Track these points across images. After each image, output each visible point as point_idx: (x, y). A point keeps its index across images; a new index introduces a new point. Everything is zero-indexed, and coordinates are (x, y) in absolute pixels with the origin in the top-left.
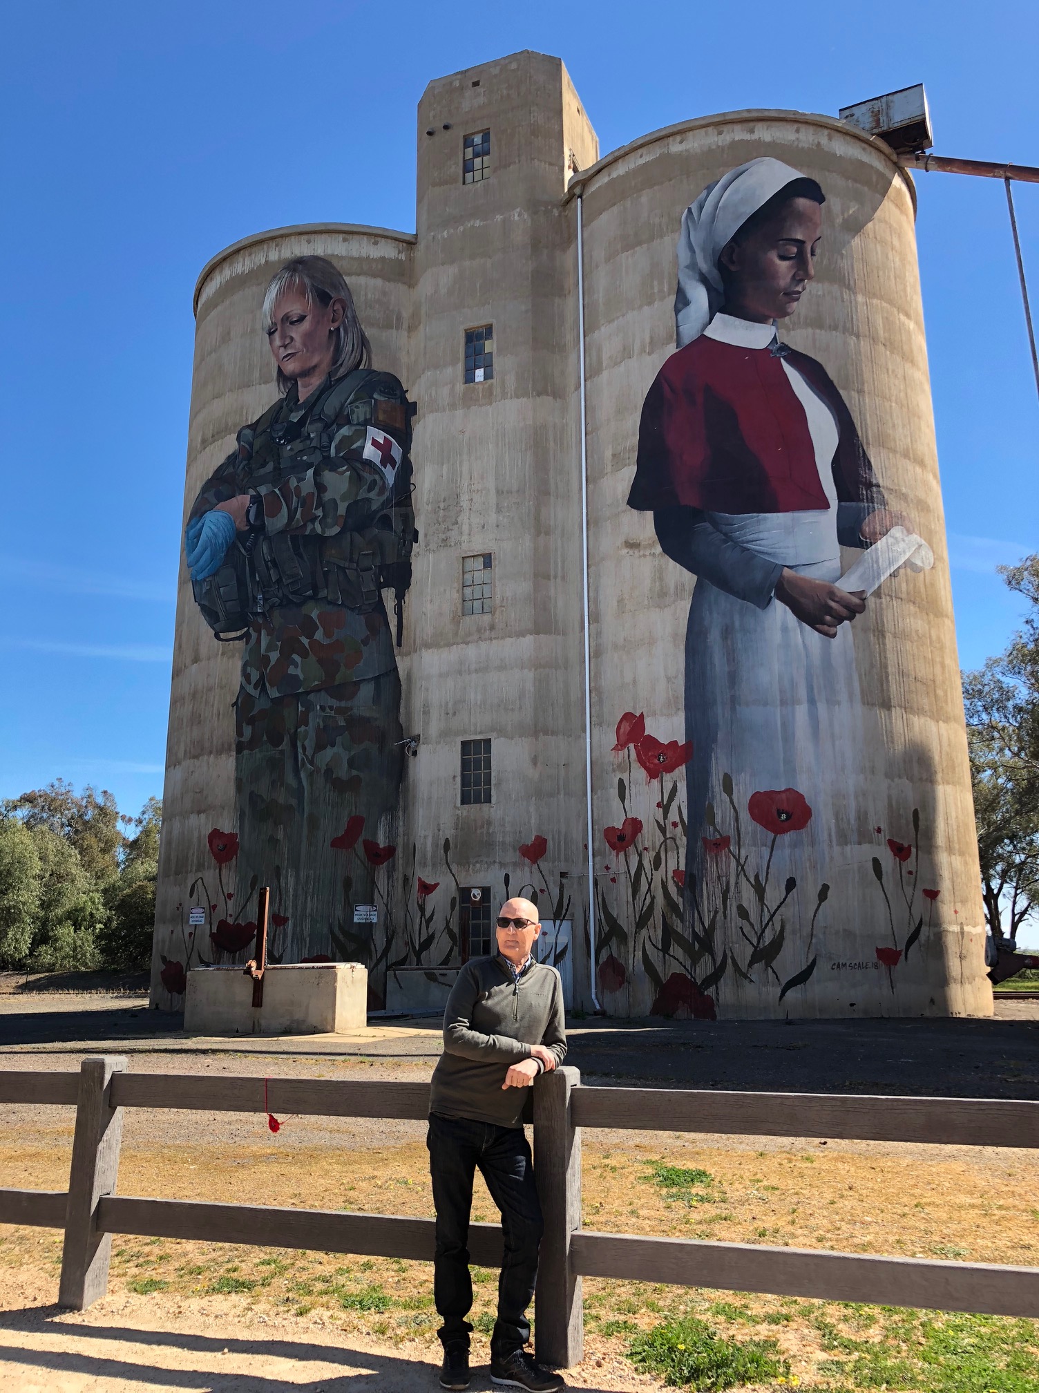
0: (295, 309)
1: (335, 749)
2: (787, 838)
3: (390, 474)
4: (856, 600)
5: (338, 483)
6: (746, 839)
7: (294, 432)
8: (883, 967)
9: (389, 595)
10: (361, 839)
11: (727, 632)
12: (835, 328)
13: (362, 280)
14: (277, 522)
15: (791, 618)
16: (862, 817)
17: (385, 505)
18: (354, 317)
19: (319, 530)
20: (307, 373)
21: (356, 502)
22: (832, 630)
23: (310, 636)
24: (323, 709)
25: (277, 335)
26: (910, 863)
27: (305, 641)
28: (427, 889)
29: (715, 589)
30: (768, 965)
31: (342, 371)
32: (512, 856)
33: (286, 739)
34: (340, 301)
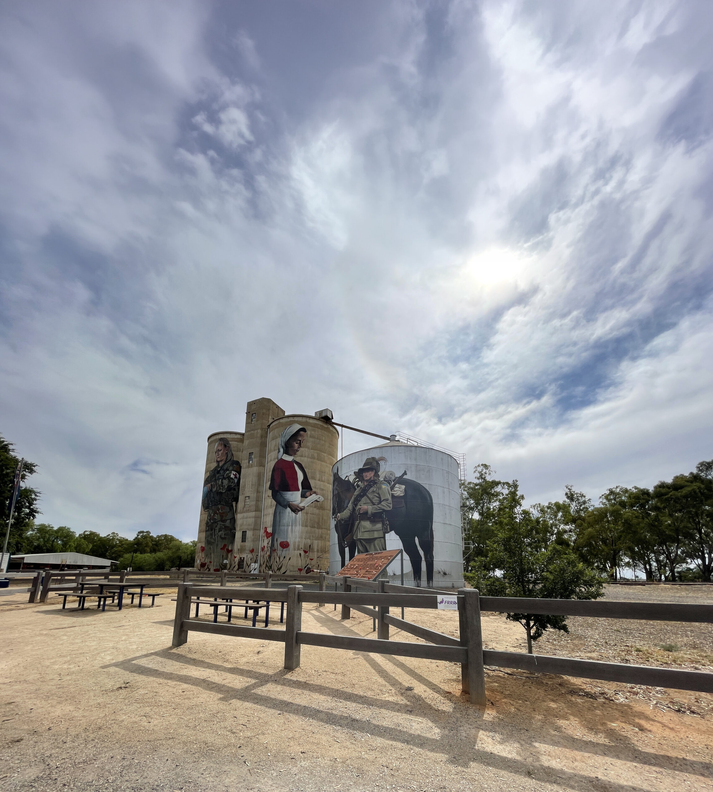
0: (220, 448)
1: (222, 532)
2: (285, 549)
3: (236, 480)
4: (303, 508)
5: (226, 482)
6: (278, 550)
7: (218, 472)
9: (234, 504)
10: (227, 548)
11: (280, 513)
14: (214, 490)
17: (235, 486)
18: (231, 450)
19: (222, 491)
20: (221, 461)
21: (229, 486)
22: (298, 513)
23: (219, 511)
24: (220, 524)
25: (217, 453)
28: (235, 557)
29: (279, 505)
30: (279, 571)
31: (228, 461)
32: (248, 552)
33: (213, 530)
34: (229, 447)
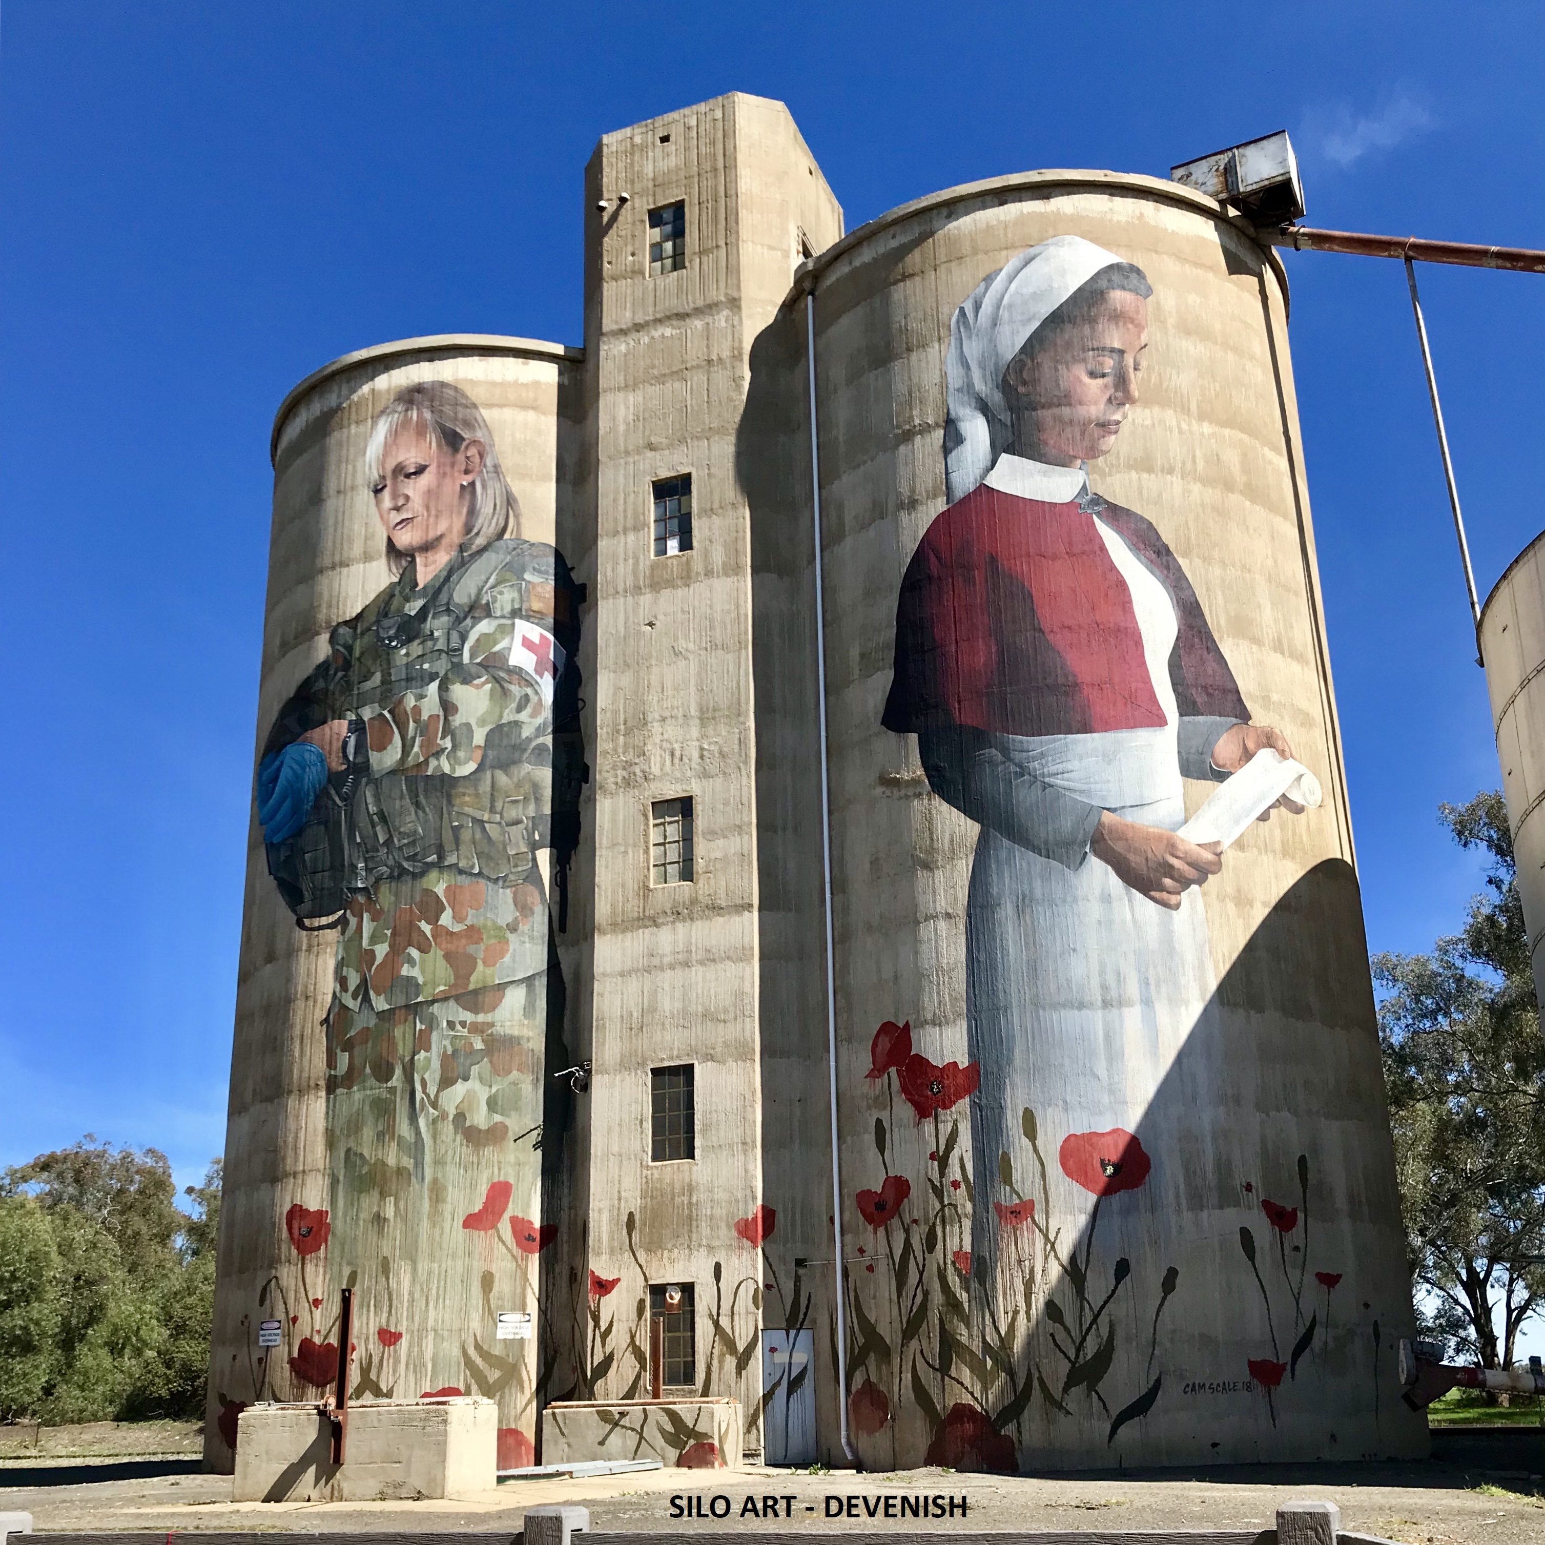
1: (469, 1085)
2: (1115, 1200)
3: (550, 689)
4: (1208, 856)
5: (473, 701)
6: (1057, 1203)
7: (411, 630)
8: (1260, 1389)
9: (546, 862)
10: (506, 1216)
12: (1171, 471)
13: (508, 414)
14: (387, 758)
15: (1114, 881)
16: (1224, 1167)
17: (544, 730)
18: (496, 467)
19: (447, 769)
21: (500, 727)
22: (1173, 899)
24: (451, 1025)
25: (386, 494)
26: (1296, 1235)
27: (426, 928)
29: (1006, 842)
30: (1091, 1388)
33: (398, 1072)
34: (476, 443)
